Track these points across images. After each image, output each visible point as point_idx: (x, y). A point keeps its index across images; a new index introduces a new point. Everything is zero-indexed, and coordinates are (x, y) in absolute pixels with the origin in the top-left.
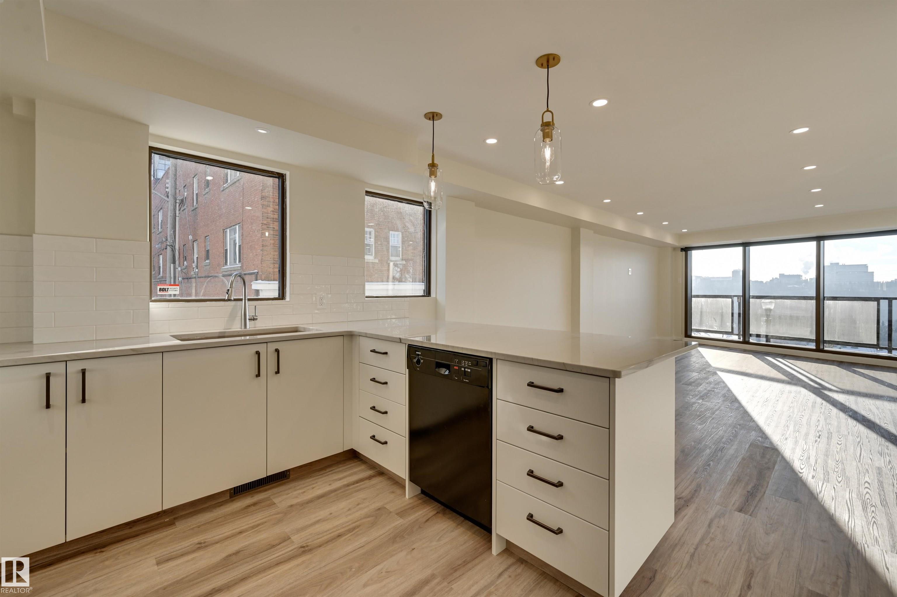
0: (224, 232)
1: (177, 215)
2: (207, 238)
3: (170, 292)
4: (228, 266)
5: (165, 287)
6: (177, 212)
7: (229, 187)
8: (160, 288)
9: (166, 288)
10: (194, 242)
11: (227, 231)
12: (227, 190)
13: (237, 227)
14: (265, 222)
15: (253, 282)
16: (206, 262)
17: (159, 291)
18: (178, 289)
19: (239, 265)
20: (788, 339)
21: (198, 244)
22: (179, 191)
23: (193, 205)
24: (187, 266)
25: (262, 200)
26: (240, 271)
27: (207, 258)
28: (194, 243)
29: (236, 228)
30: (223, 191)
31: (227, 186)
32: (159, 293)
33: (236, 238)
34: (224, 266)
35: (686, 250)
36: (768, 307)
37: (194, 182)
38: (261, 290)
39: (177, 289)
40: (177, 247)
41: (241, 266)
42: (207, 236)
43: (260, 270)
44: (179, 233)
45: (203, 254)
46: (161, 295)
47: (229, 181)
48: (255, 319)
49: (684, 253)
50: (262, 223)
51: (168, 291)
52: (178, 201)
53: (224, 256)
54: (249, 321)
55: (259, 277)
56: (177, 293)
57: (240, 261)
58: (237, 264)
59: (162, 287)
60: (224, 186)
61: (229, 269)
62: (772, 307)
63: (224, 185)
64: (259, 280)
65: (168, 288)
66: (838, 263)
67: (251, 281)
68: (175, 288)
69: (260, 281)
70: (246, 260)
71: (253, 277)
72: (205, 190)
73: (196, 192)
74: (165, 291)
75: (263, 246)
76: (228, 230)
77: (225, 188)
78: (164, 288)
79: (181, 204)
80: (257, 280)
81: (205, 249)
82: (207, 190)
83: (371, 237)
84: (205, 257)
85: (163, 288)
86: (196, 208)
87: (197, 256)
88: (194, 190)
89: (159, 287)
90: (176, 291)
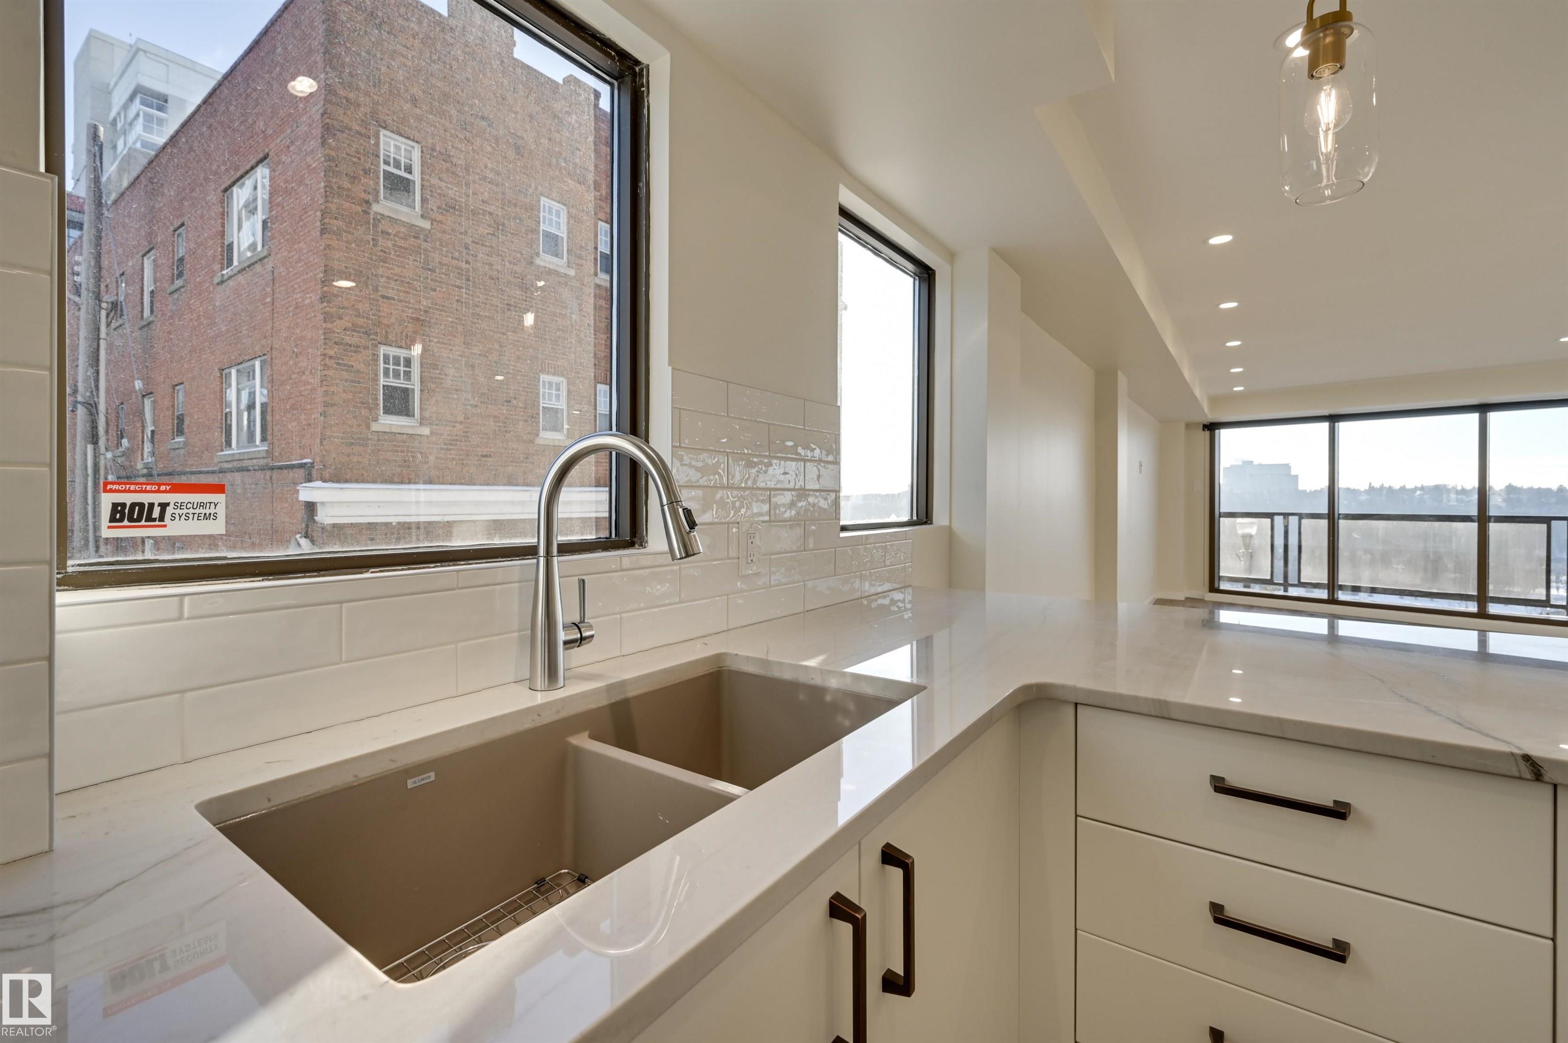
0: (222, 375)
1: (103, 335)
2: (177, 388)
3: (174, 528)
4: (234, 449)
5: (145, 499)
6: (103, 329)
7: (236, 275)
8: (115, 506)
9: (151, 506)
10: (144, 396)
11: (230, 373)
12: (231, 283)
13: (257, 364)
14: (331, 352)
15: (304, 485)
16: (177, 440)
17: (113, 519)
18: (221, 511)
19: (260, 447)
20: (1416, 594)
21: (154, 402)
22: (107, 286)
23: (142, 316)
24: (128, 449)
25: (322, 302)
26: (266, 461)
27: (180, 432)
28: (145, 399)
29: (254, 366)
30: (222, 282)
31: (231, 274)
32: (106, 532)
33: (254, 387)
34: (222, 450)
35: (1212, 427)
36: (1247, 531)
37: (145, 265)
38: (323, 503)
39: (212, 511)
40: (102, 407)
41: (267, 451)
42: (176, 385)
43: (318, 459)
44: (107, 374)
45: (168, 425)
46: (119, 544)
47: (235, 263)
48: (586, 638)
49: (1207, 433)
50: (325, 355)
51: (162, 518)
52: (104, 305)
53: (221, 428)
54: (566, 649)
55: (314, 473)
56: (218, 527)
57: (264, 439)
58: (257, 446)
59: (128, 499)
60: (224, 272)
61: (237, 457)
62: (1253, 531)
63: (221, 271)
64: (317, 480)
65: (164, 506)
66: (1252, 462)
67: (296, 484)
68: (202, 505)
69: (319, 484)
70: (281, 435)
71: (301, 473)
72: (173, 283)
73: (151, 289)
74: (150, 518)
75: (326, 405)
76: (234, 372)
77: (226, 277)
78: (141, 505)
79: (111, 311)
80: (310, 481)
81: (173, 412)
82: (178, 283)
83: (559, 395)
84: (173, 429)
85: (133, 505)
86: (149, 323)
87: (153, 428)
88: (145, 283)
89: (107, 501)
90: (207, 517)
